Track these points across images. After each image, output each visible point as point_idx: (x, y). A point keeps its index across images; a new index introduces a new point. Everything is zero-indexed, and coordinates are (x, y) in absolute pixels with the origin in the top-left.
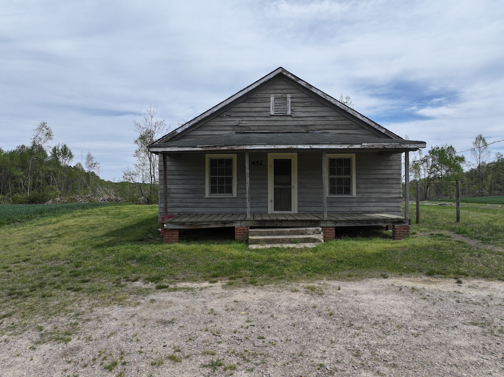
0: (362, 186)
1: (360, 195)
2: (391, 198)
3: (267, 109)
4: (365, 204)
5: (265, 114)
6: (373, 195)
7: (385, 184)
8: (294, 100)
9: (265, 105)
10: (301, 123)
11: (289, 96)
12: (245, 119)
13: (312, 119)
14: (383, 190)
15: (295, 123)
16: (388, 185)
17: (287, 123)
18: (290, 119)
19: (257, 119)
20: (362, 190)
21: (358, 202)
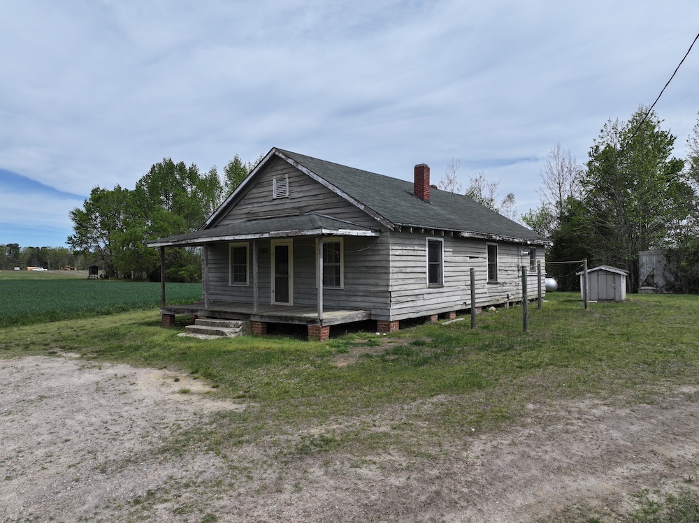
0: (350, 276)
1: (348, 287)
2: (379, 291)
3: (270, 193)
4: (353, 298)
5: (270, 199)
6: (361, 288)
7: (373, 273)
8: (291, 180)
9: (269, 188)
10: (297, 205)
11: (287, 176)
12: (255, 205)
13: (305, 199)
14: (371, 281)
15: (292, 205)
16: (376, 275)
17: (286, 206)
18: (288, 201)
19: (264, 204)
20: (350, 281)
21: (346, 295)
